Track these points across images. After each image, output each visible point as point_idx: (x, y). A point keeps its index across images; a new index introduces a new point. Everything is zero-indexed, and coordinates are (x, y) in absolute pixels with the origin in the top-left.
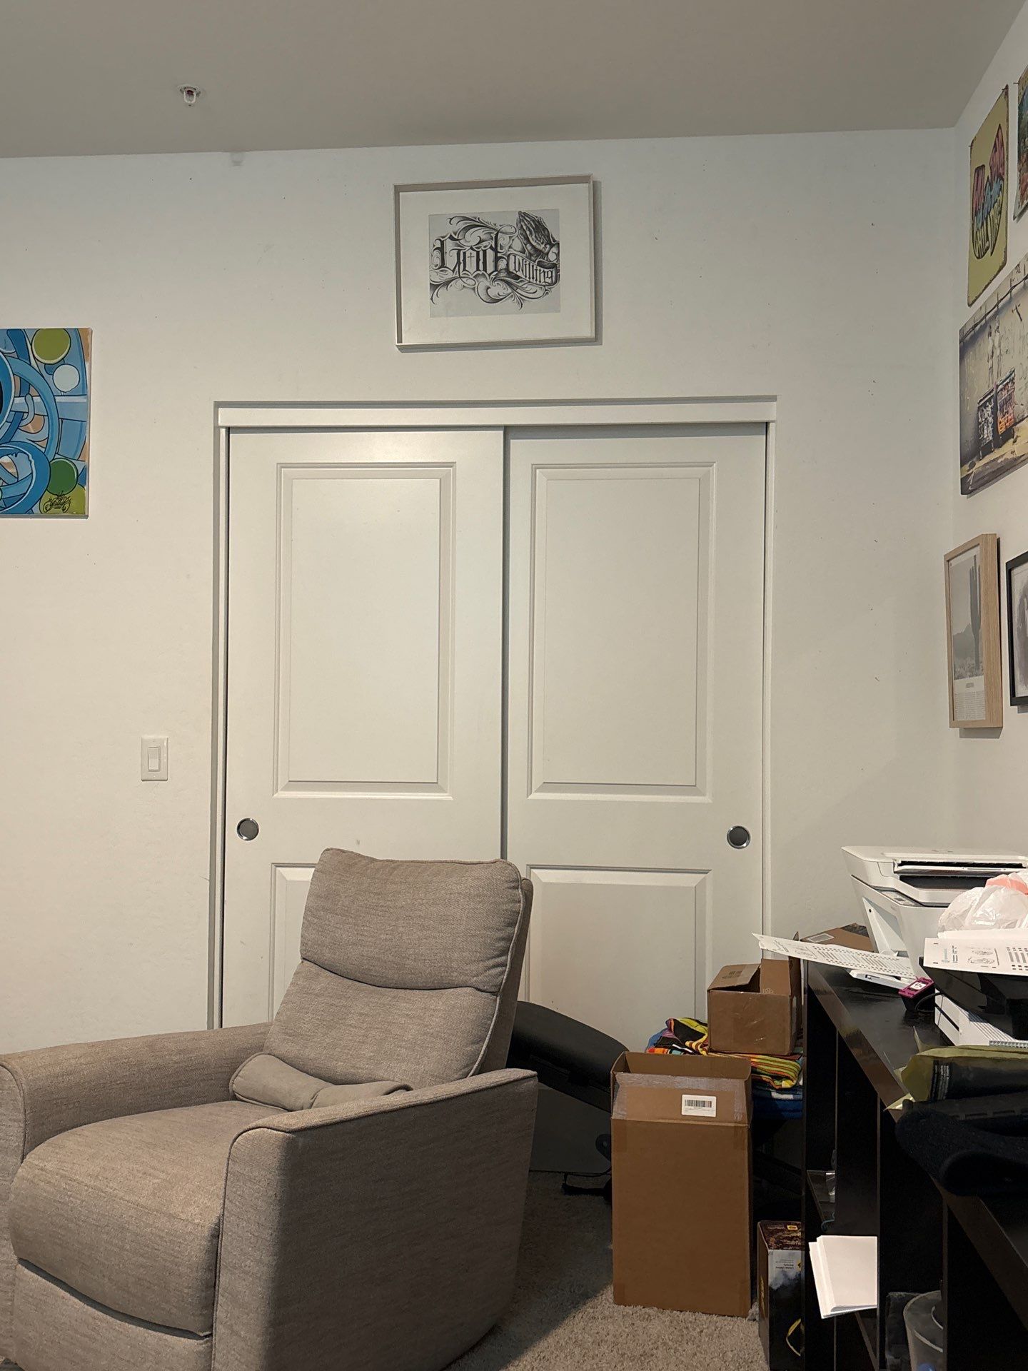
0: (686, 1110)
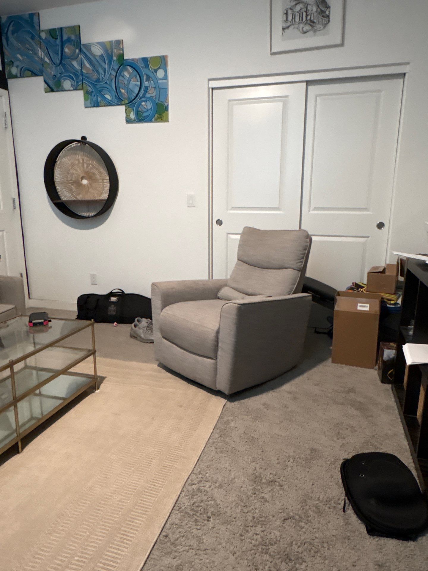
0: (359, 308)
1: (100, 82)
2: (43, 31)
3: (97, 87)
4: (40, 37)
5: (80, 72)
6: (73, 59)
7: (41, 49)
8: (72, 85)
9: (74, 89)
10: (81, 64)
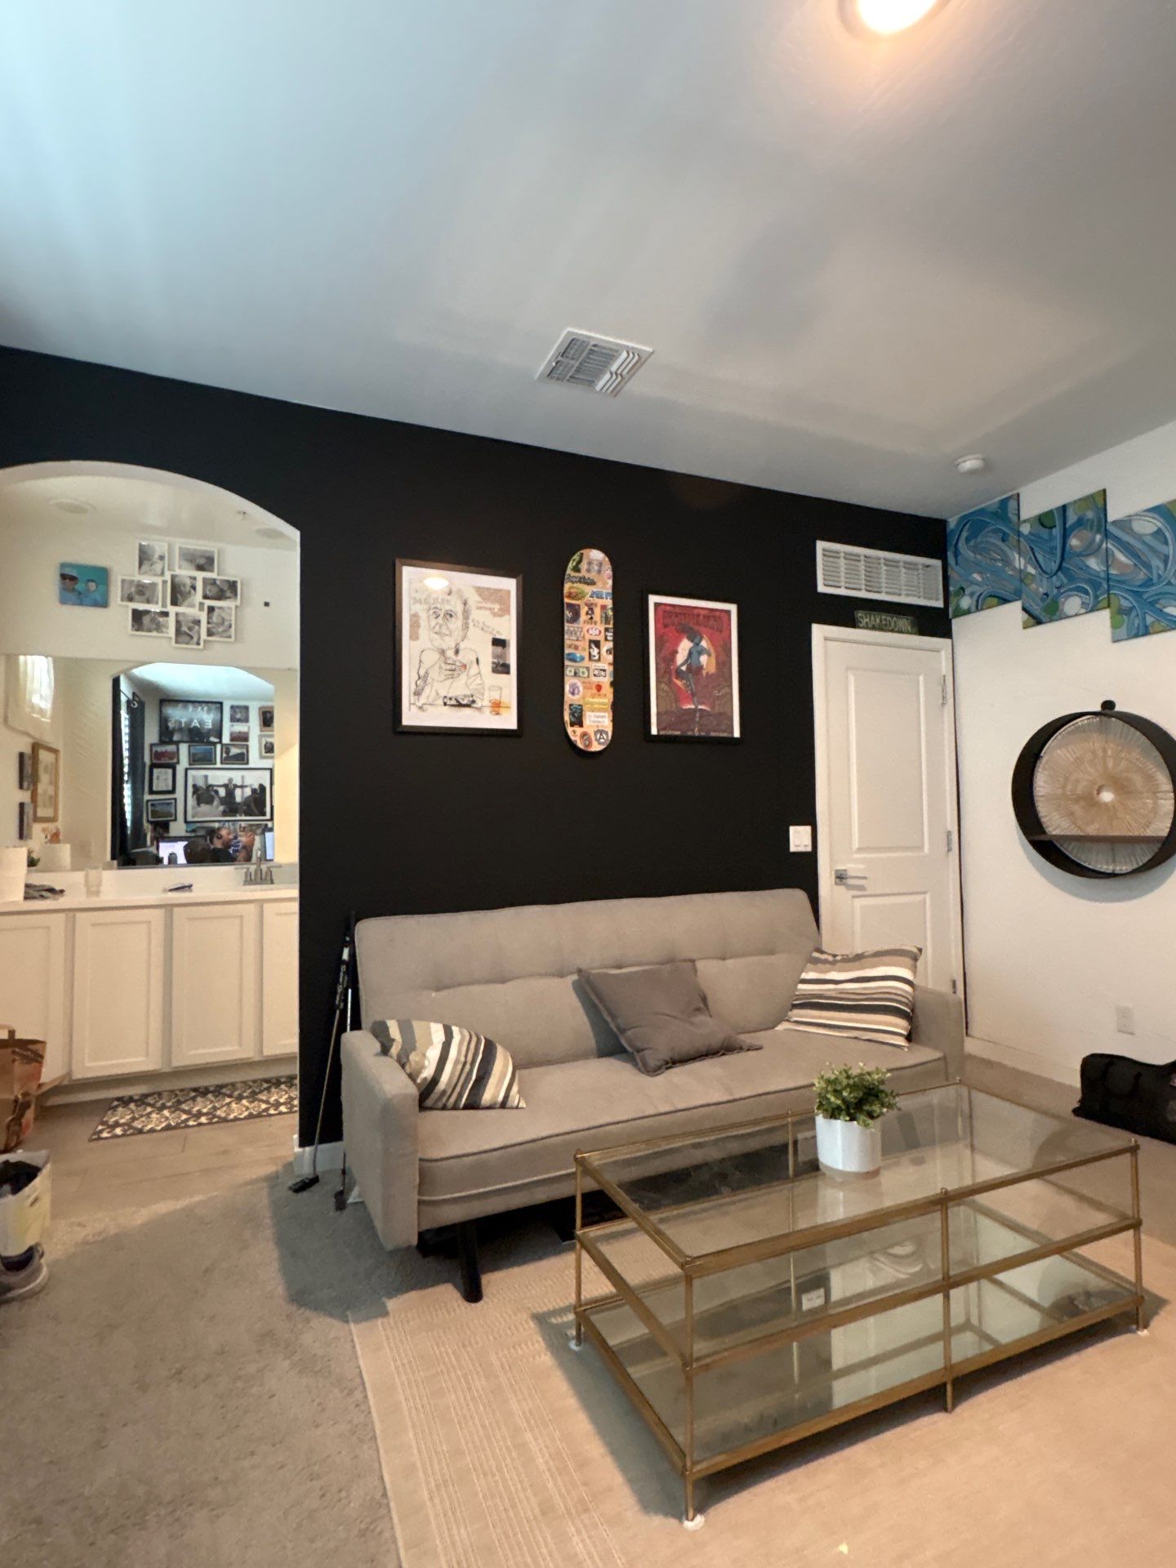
1: (1153, 585)
2: (1025, 521)
3: (1145, 596)
4: (1019, 534)
5: (1102, 575)
6: (1088, 555)
7: (1019, 554)
8: (1083, 603)
9: (1089, 609)
10: (1108, 559)
